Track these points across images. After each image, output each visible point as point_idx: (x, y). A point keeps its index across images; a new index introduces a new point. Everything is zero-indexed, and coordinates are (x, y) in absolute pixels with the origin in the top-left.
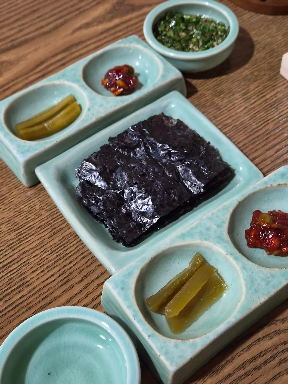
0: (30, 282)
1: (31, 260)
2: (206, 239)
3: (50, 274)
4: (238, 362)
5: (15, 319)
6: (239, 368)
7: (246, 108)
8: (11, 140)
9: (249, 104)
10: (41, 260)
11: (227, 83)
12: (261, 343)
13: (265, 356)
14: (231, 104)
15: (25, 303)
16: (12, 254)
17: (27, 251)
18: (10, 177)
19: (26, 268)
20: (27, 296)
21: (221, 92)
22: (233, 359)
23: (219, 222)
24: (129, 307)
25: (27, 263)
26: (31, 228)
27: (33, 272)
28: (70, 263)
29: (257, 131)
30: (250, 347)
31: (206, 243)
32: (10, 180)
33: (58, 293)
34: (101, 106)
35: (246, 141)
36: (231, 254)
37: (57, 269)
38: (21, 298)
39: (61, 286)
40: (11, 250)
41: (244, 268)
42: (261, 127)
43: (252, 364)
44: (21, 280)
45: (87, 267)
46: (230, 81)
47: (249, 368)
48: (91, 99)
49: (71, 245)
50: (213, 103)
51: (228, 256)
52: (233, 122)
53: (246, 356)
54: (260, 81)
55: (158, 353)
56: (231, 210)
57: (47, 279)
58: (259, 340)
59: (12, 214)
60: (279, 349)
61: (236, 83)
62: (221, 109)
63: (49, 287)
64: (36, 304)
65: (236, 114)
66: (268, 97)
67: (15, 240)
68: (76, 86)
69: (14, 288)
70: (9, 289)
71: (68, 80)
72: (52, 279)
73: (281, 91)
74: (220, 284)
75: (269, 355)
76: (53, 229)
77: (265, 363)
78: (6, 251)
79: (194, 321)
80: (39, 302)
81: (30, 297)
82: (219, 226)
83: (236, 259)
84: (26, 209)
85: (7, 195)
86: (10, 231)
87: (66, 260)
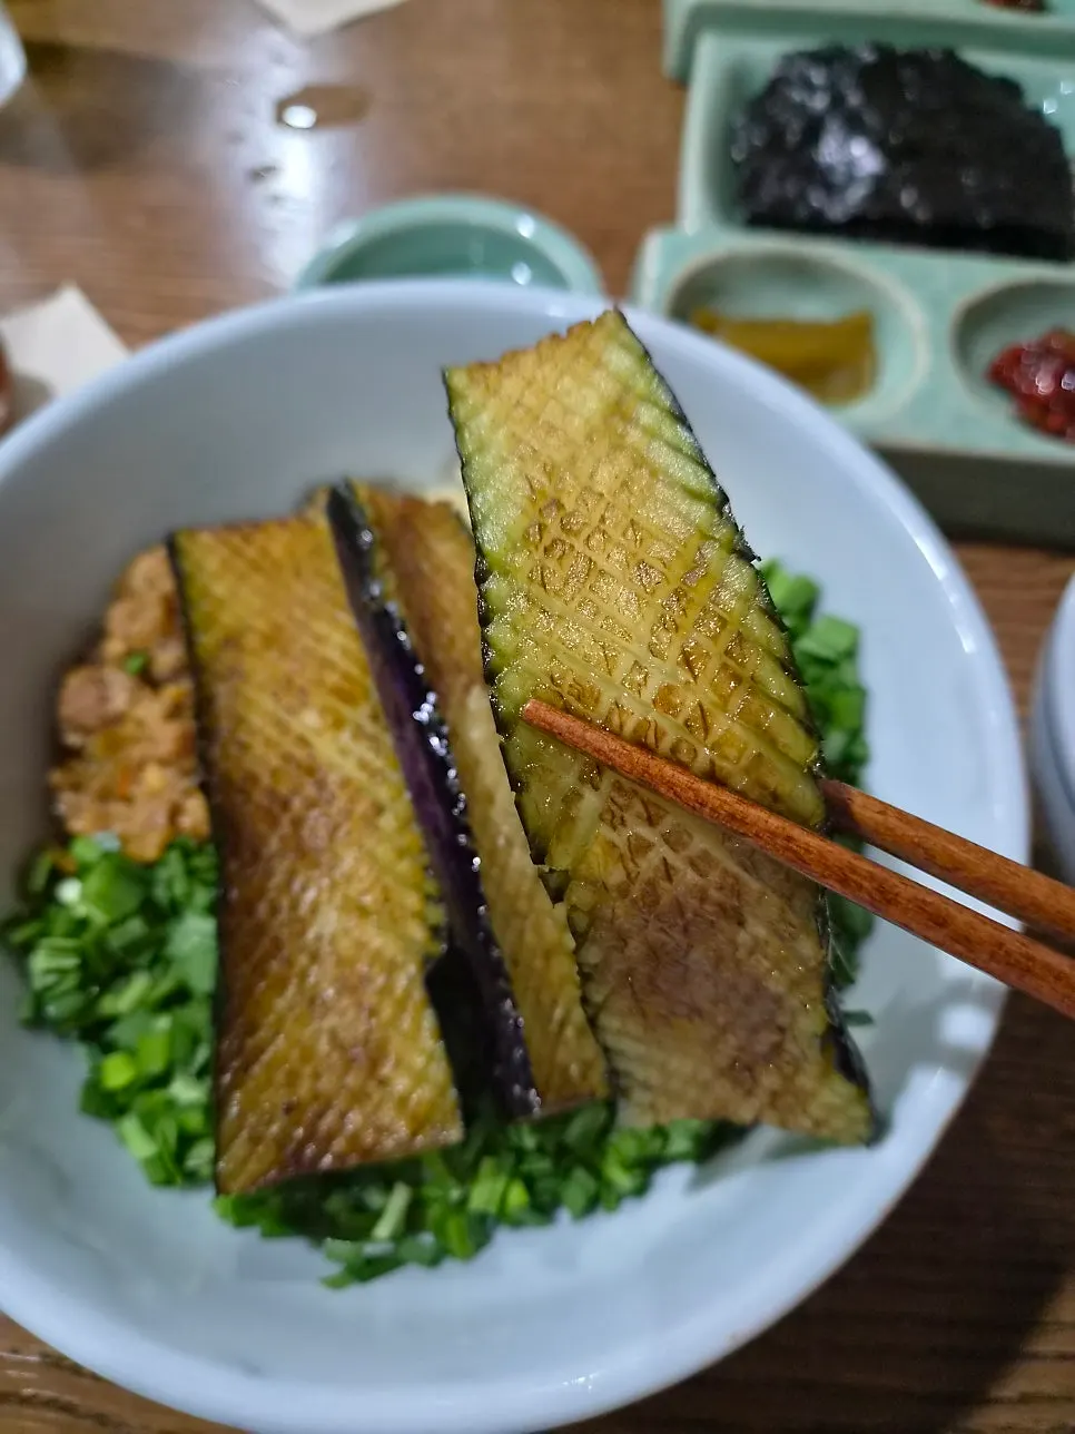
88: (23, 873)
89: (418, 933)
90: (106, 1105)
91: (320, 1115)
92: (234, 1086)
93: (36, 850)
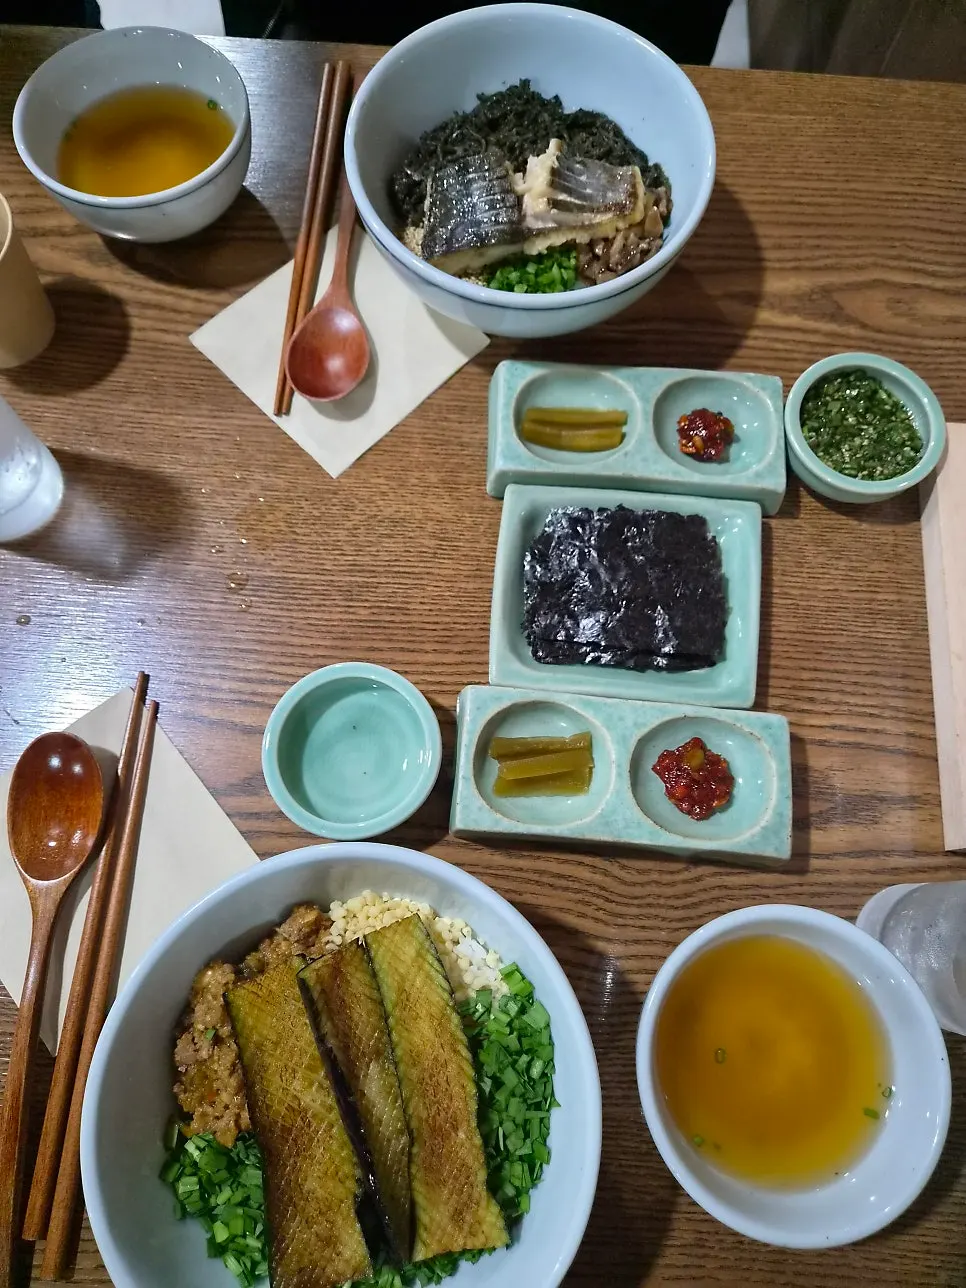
0: (410, 612)
1: (429, 589)
2: (608, 728)
3: (436, 619)
4: (541, 865)
5: (367, 640)
6: (535, 871)
7: (836, 590)
8: (505, 430)
9: (845, 588)
10: (439, 595)
11: (847, 535)
12: (581, 868)
13: (570, 883)
14: (821, 570)
15: (390, 631)
16: (416, 564)
17: (433, 574)
18: (481, 465)
19: (417, 593)
20: (396, 625)
21: (827, 543)
22: (539, 858)
23: (640, 720)
24: (470, 732)
25: (423, 587)
26: (456, 548)
27: (421, 603)
28: (465, 624)
29: (816, 634)
30: (566, 862)
31: (604, 731)
32: (478, 468)
33: (428, 647)
34: (645, 460)
35: (788, 636)
36: (619, 766)
37: (448, 620)
38: (389, 622)
39: (437, 642)
40: (419, 559)
41: (618, 792)
42: (827, 632)
43: (552, 879)
44: (402, 602)
45: (478, 642)
46: (853, 535)
47: (545, 879)
48: (640, 442)
49: (482, 604)
50: (800, 550)
51: (614, 766)
52: (798, 598)
53: (554, 867)
54: (894, 566)
55: (458, 800)
56: (667, 718)
57: (428, 623)
58: (580, 863)
59: (449, 515)
60: (592, 889)
61: (859, 545)
62: (802, 567)
63: (424, 632)
64: (398, 641)
65: (815, 589)
66: (880, 597)
67: (430, 551)
68: (638, 405)
69: (390, 605)
70: (385, 601)
71: (636, 391)
72: (434, 627)
73: (907, 602)
74: (583, 784)
75: (576, 886)
76: (477, 570)
77: (566, 889)
78: (413, 556)
79: (525, 795)
80: (403, 641)
81: (397, 628)
82: (636, 724)
83: (619, 775)
84: (468, 521)
85: (461, 486)
86: (433, 536)
87: (463, 616)
88: (166, 1137)
89: (351, 1184)
90: (218, 1250)
91: (313, 1270)
92: (278, 1264)
93: (170, 1124)
